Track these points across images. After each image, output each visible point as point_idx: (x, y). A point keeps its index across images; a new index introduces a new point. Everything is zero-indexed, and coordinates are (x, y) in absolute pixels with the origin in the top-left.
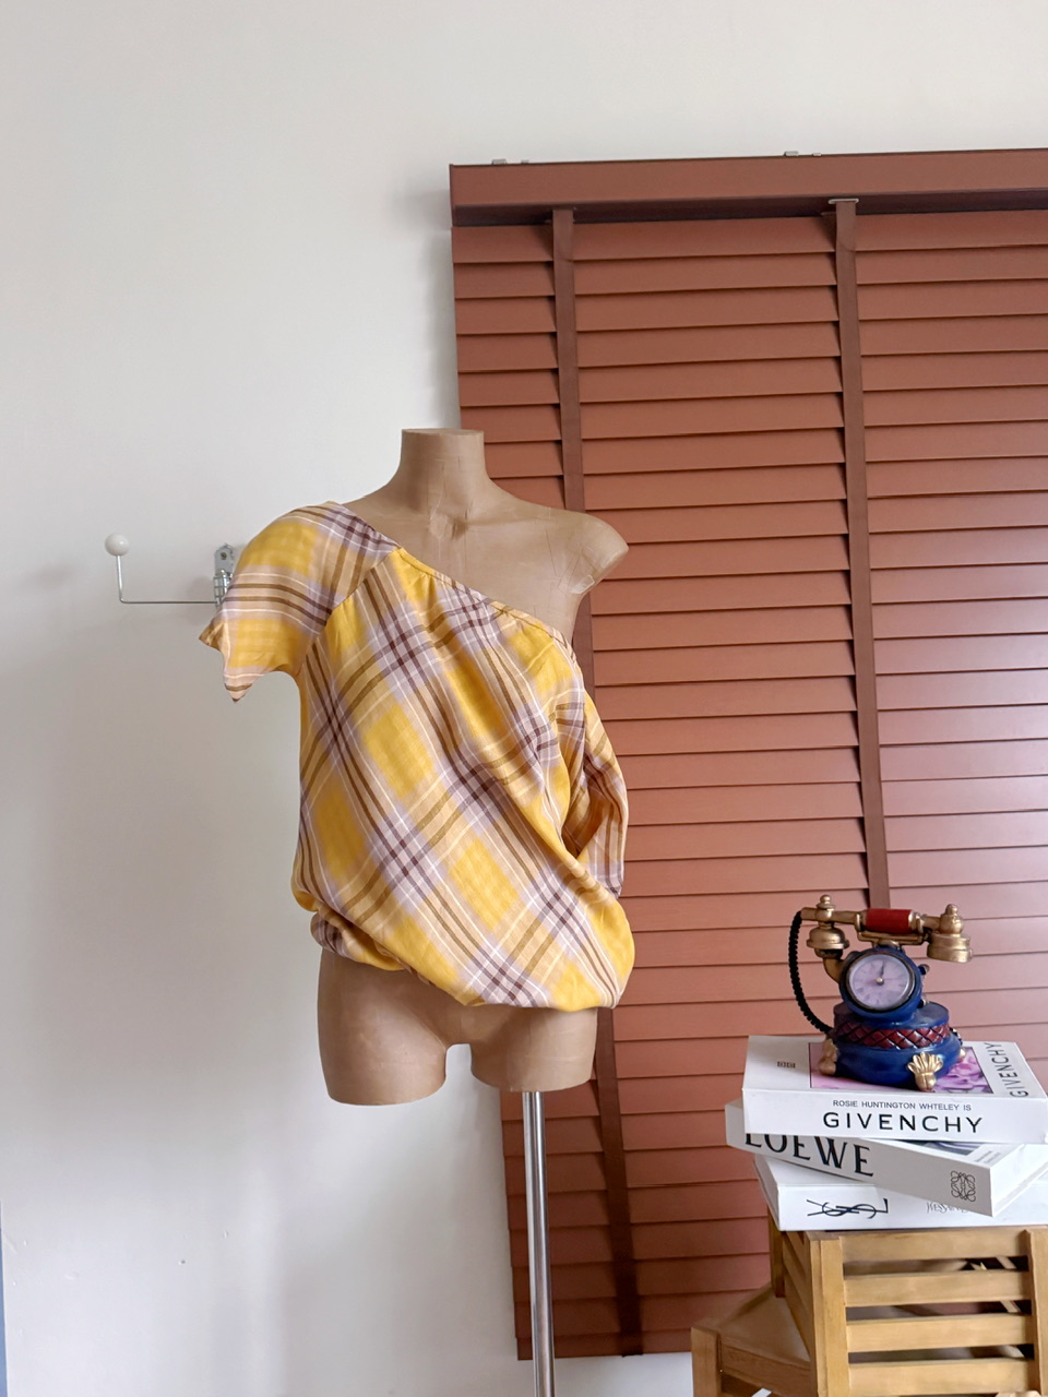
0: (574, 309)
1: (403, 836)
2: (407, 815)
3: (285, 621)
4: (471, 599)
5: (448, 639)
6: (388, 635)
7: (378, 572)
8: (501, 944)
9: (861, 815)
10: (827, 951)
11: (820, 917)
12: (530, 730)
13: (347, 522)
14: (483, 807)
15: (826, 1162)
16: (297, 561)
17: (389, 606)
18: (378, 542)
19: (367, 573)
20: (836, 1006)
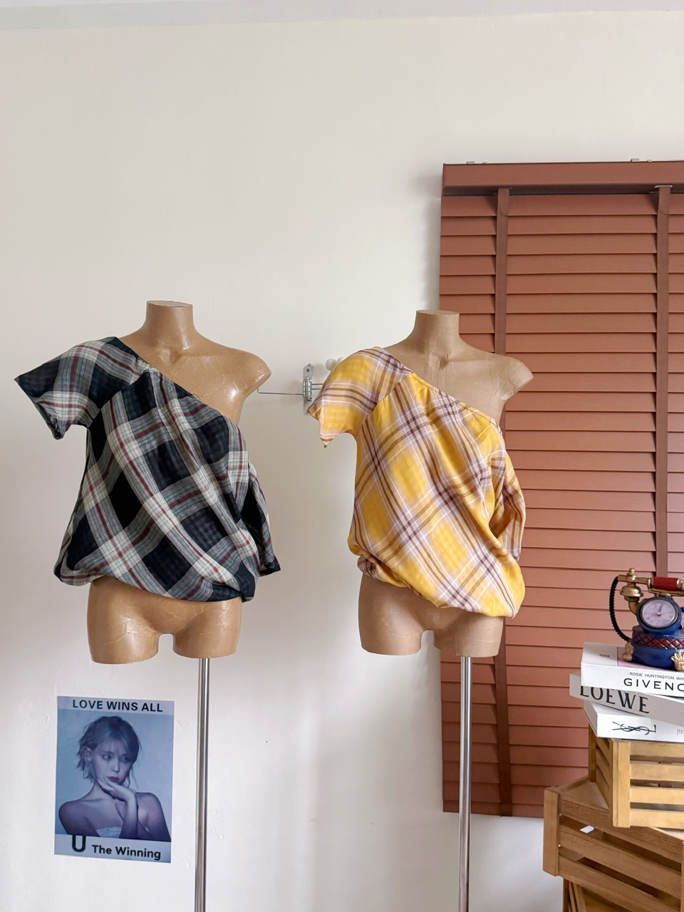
0: (507, 243)
1: (409, 520)
2: (411, 510)
3: (352, 408)
4: (449, 400)
5: (436, 421)
6: (406, 417)
7: (402, 384)
8: (456, 579)
9: (654, 531)
10: (630, 597)
11: (629, 579)
12: (477, 470)
13: (386, 358)
14: (450, 508)
15: (624, 706)
16: (361, 377)
17: (407, 403)
18: (402, 369)
19: (396, 385)
20: (634, 627)
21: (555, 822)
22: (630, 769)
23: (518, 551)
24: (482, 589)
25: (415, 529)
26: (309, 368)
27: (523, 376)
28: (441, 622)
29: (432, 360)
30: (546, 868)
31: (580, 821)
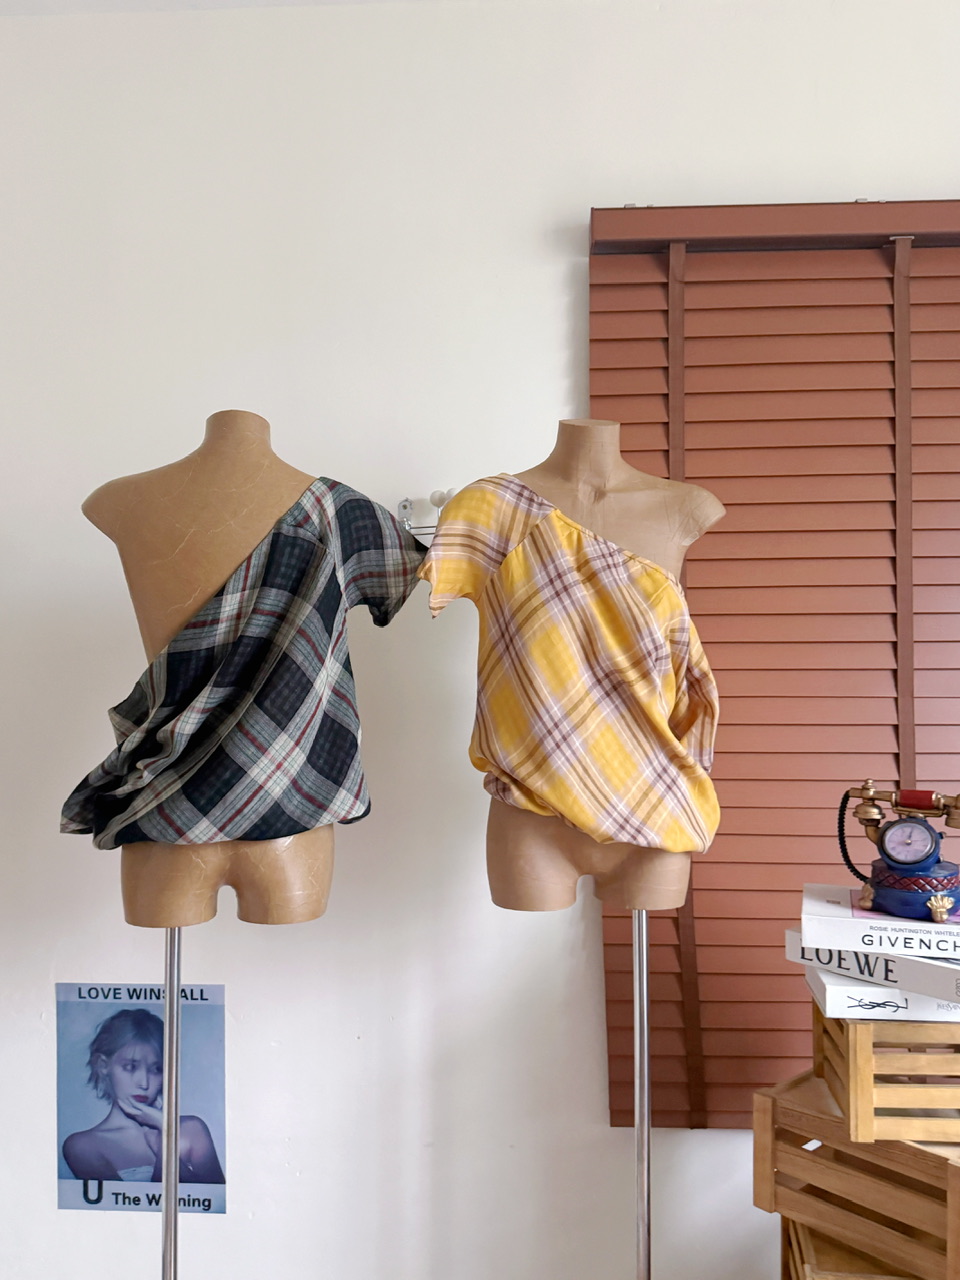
0: (683, 322)
1: (556, 720)
2: (559, 705)
3: (471, 561)
4: (608, 549)
5: (591, 578)
6: (548, 574)
7: (541, 527)
8: (625, 802)
9: (896, 723)
10: (868, 820)
11: (865, 794)
12: (651, 647)
13: (518, 489)
14: (613, 702)
15: (862, 972)
16: (482, 518)
17: (550, 553)
18: (541, 504)
19: (532, 528)
20: (874, 862)
21: (768, 1137)
22: (874, 1061)
23: (710, 758)
24: (661, 815)
25: (564, 732)
26: (407, 504)
27: (712, 511)
28: (604, 863)
29: (584, 491)
30: (757, 1203)
31: (803, 1134)
